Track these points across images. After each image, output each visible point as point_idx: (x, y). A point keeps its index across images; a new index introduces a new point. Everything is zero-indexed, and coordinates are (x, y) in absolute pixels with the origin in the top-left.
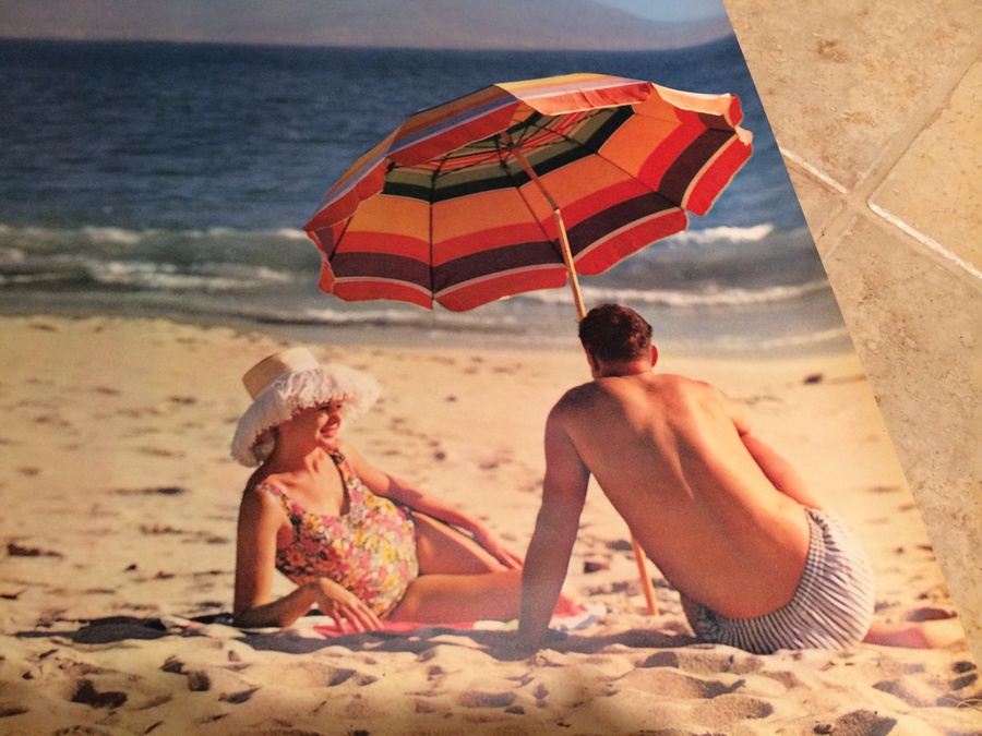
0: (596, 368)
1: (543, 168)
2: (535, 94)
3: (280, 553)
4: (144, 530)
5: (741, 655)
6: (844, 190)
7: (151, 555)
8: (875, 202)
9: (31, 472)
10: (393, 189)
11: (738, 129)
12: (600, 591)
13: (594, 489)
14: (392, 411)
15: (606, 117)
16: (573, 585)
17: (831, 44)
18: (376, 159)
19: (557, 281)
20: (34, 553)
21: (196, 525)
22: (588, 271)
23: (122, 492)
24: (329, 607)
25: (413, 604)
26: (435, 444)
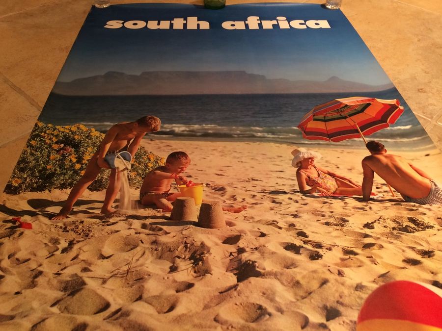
0: (371, 153)
1: (350, 115)
2: (345, 101)
3: (306, 183)
4: (278, 177)
5: (417, 205)
6: (430, 120)
7: (280, 181)
8: (439, 122)
9: (253, 167)
10: (315, 120)
11: (399, 106)
12: (381, 192)
13: (375, 174)
14: (325, 159)
15: (364, 106)
16: (374, 190)
17: (421, 89)
18: (310, 114)
19: (359, 137)
20: (257, 180)
21: (288, 177)
22: (366, 135)
23: (271, 171)
24: (319, 191)
25: (338, 192)
26: (336, 165)
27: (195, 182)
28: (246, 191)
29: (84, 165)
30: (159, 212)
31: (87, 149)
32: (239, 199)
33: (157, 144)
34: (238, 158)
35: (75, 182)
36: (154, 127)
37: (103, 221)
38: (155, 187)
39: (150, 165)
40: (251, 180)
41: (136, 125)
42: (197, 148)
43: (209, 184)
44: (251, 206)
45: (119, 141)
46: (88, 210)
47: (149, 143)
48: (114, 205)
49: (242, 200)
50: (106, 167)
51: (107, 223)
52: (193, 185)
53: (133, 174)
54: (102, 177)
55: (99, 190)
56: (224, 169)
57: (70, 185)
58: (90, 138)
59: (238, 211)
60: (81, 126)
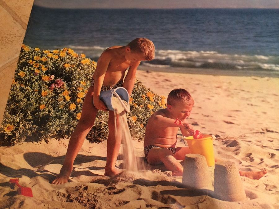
27: (202, 131)
28: (263, 147)
29: (79, 106)
30: (168, 175)
31: (79, 83)
32: (257, 160)
33: (154, 78)
34: (247, 99)
35: (72, 129)
36: (148, 54)
37: (109, 187)
38: (160, 139)
39: (151, 107)
40: (265, 131)
41: (128, 50)
42: (198, 84)
43: (219, 136)
44: (271, 169)
45: (113, 73)
46: (90, 171)
47: (145, 76)
48: (118, 163)
49: (260, 161)
50: (103, 109)
51: (113, 191)
52: (201, 137)
53: (133, 119)
54: (100, 123)
55: (100, 141)
56: (233, 114)
57: (68, 132)
58: (82, 68)
59: (257, 177)
60: (70, 51)
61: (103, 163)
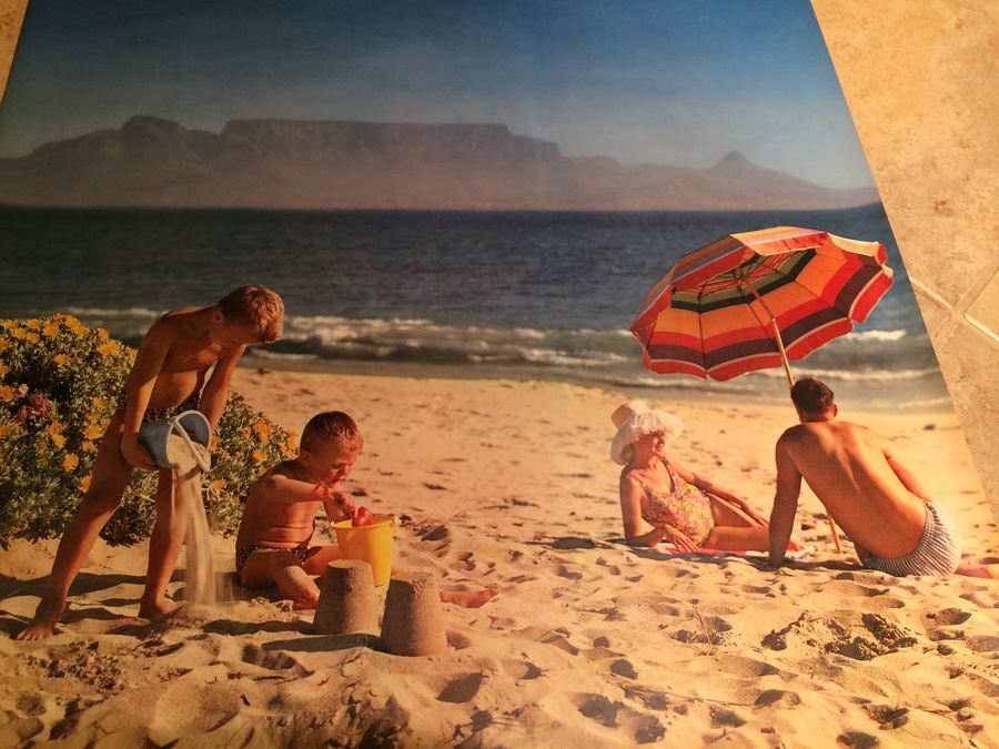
0: (802, 417)
1: (763, 291)
2: (757, 241)
3: (643, 511)
4: (575, 495)
5: (887, 577)
6: (950, 306)
7: (581, 507)
8: (969, 314)
9: (516, 463)
10: (678, 305)
11: (884, 266)
12: (811, 540)
13: (804, 485)
14: (692, 438)
15: (800, 256)
16: (796, 536)
17: (944, 203)
18: (664, 286)
19: (776, 363)
20: (525, 504)
21: (599, 494)
22: (795, 357)
23: (562, 475)
24: (671, 539)
25: (713, 540)
26: (716, 457)
27: (373, 509)
28: (499, 537)
29: (87, 459)
30: (285, 609)
31: (90, 403)
32: (481, 567)
33: (276, 386)
34: (482, 433)
35: (67, 514)
36: (267, 328)
37: (147, 640)
38: (275, 529)
39: (261, 457)
40: (510, 504)
41: (218, 318)
42: (377, 400)
43: (409, 519)
44: (508, 585)
45: (176, 376)
46: (106, 608)
47: (255, 383)
48: (171, 589)
49: (488, 569)
50: (144, 464)
51: (156, 648)
52: (368, 523)
53: (216, 487)
54: (137, 499)
55: (132, 542)
56: (447, 467)
57: (56, 524)
58: (98, 364)
59: (475, 602)
60: (71, 321)
61: (137, 591)
